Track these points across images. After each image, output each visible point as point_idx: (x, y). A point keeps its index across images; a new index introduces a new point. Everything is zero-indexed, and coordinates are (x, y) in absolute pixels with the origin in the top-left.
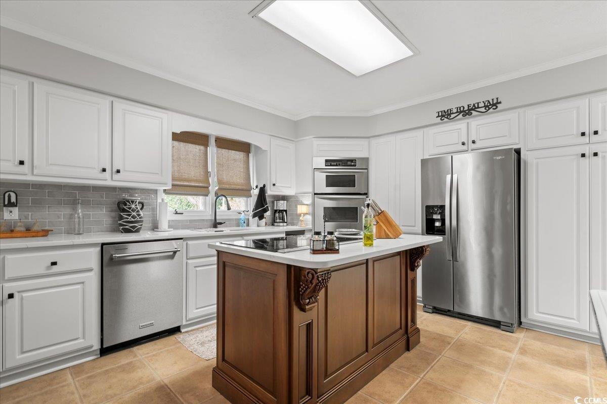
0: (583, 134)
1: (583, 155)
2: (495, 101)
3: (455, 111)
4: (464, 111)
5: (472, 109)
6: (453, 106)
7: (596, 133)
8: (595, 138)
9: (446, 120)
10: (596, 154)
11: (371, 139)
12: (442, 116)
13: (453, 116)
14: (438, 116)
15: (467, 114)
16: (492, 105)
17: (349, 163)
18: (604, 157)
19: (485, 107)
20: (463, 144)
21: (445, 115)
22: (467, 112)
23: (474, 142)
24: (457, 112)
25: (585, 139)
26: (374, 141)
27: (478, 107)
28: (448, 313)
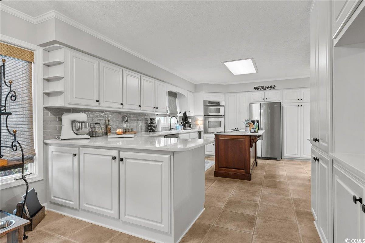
0: (298, 100)
1: (298, 106)
2: (274, 86)
3: (260, 87)
4: (263, 88)
5: (266, 88)
6: (260, 86)
7: (301, 100)
8: (301, 101)
9: (257, 90)
10: (301, 106)
11: (225, 94)
12: (256, 89)
13: (260, 89)
14: (254, 89)
15: (265, 89)
16: (273, 87)
17: (217, 103)
18: (303, 107)
19: (271, 88)
20: (263, 99)
21: (257, 89)
22: (265, 88)
23: (267, 99)
24: (261, 88)
25: (299, 101)
26: (227, 95)
27: (268, 87)
28: (259, 158)
